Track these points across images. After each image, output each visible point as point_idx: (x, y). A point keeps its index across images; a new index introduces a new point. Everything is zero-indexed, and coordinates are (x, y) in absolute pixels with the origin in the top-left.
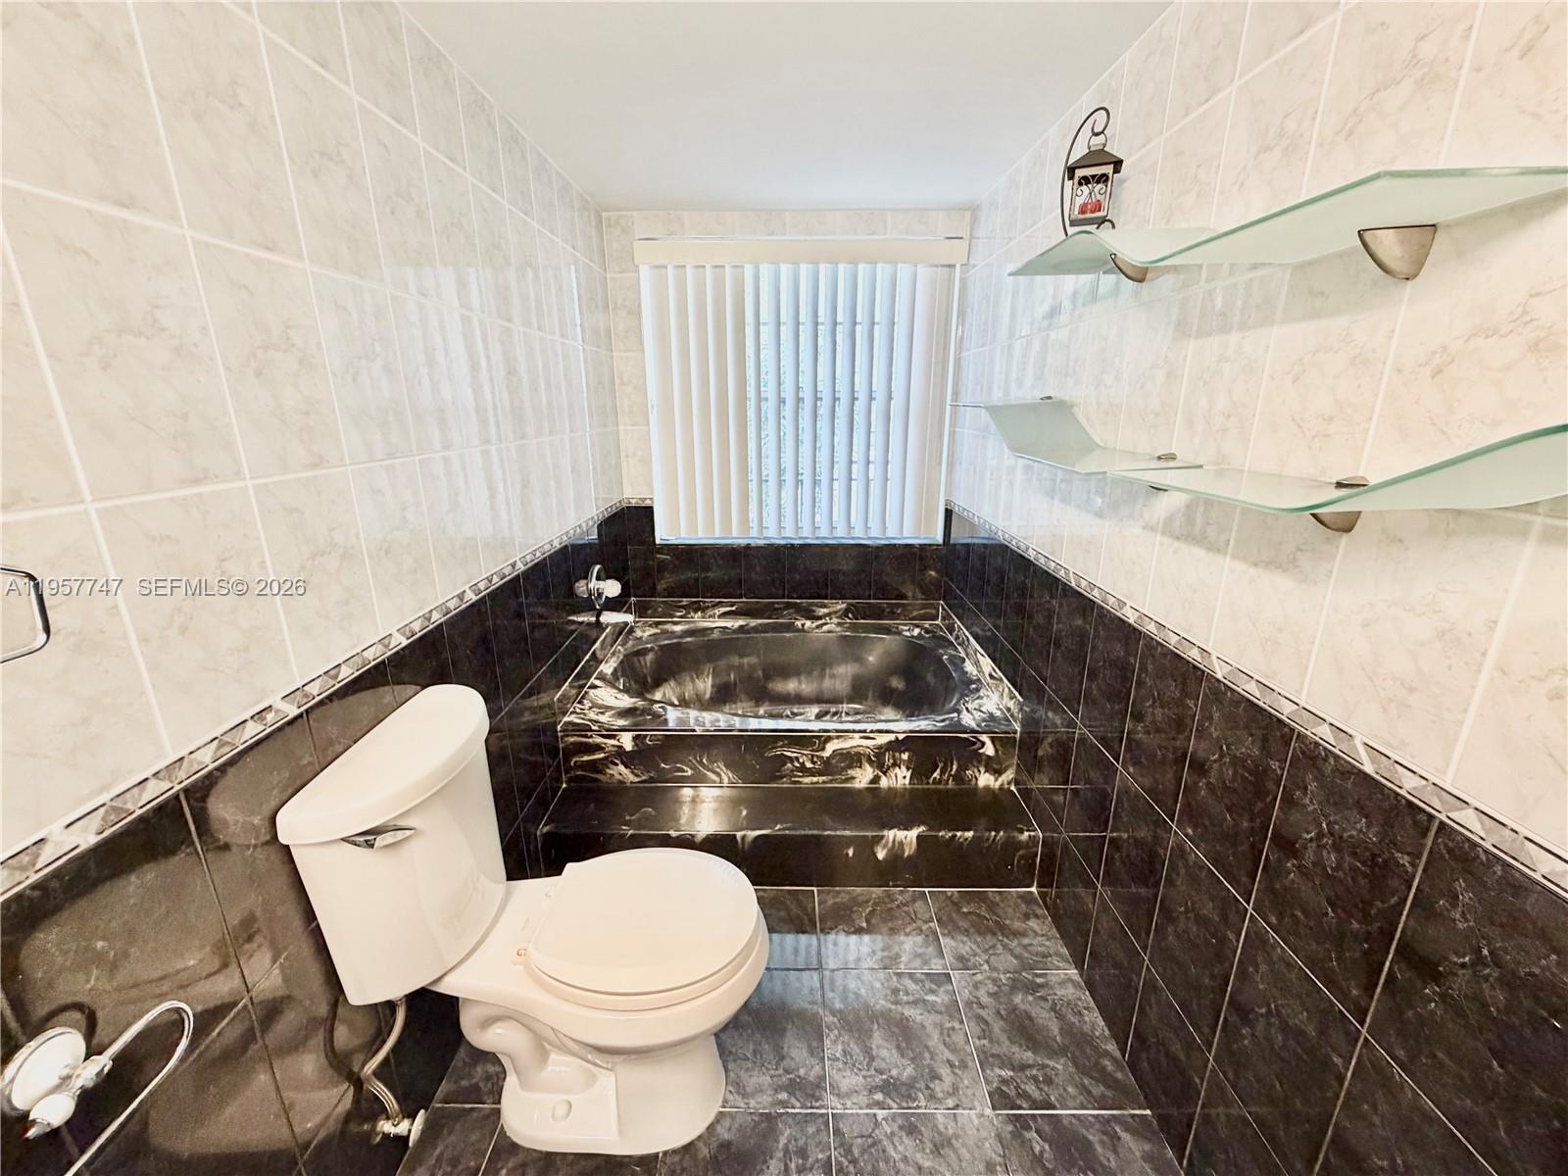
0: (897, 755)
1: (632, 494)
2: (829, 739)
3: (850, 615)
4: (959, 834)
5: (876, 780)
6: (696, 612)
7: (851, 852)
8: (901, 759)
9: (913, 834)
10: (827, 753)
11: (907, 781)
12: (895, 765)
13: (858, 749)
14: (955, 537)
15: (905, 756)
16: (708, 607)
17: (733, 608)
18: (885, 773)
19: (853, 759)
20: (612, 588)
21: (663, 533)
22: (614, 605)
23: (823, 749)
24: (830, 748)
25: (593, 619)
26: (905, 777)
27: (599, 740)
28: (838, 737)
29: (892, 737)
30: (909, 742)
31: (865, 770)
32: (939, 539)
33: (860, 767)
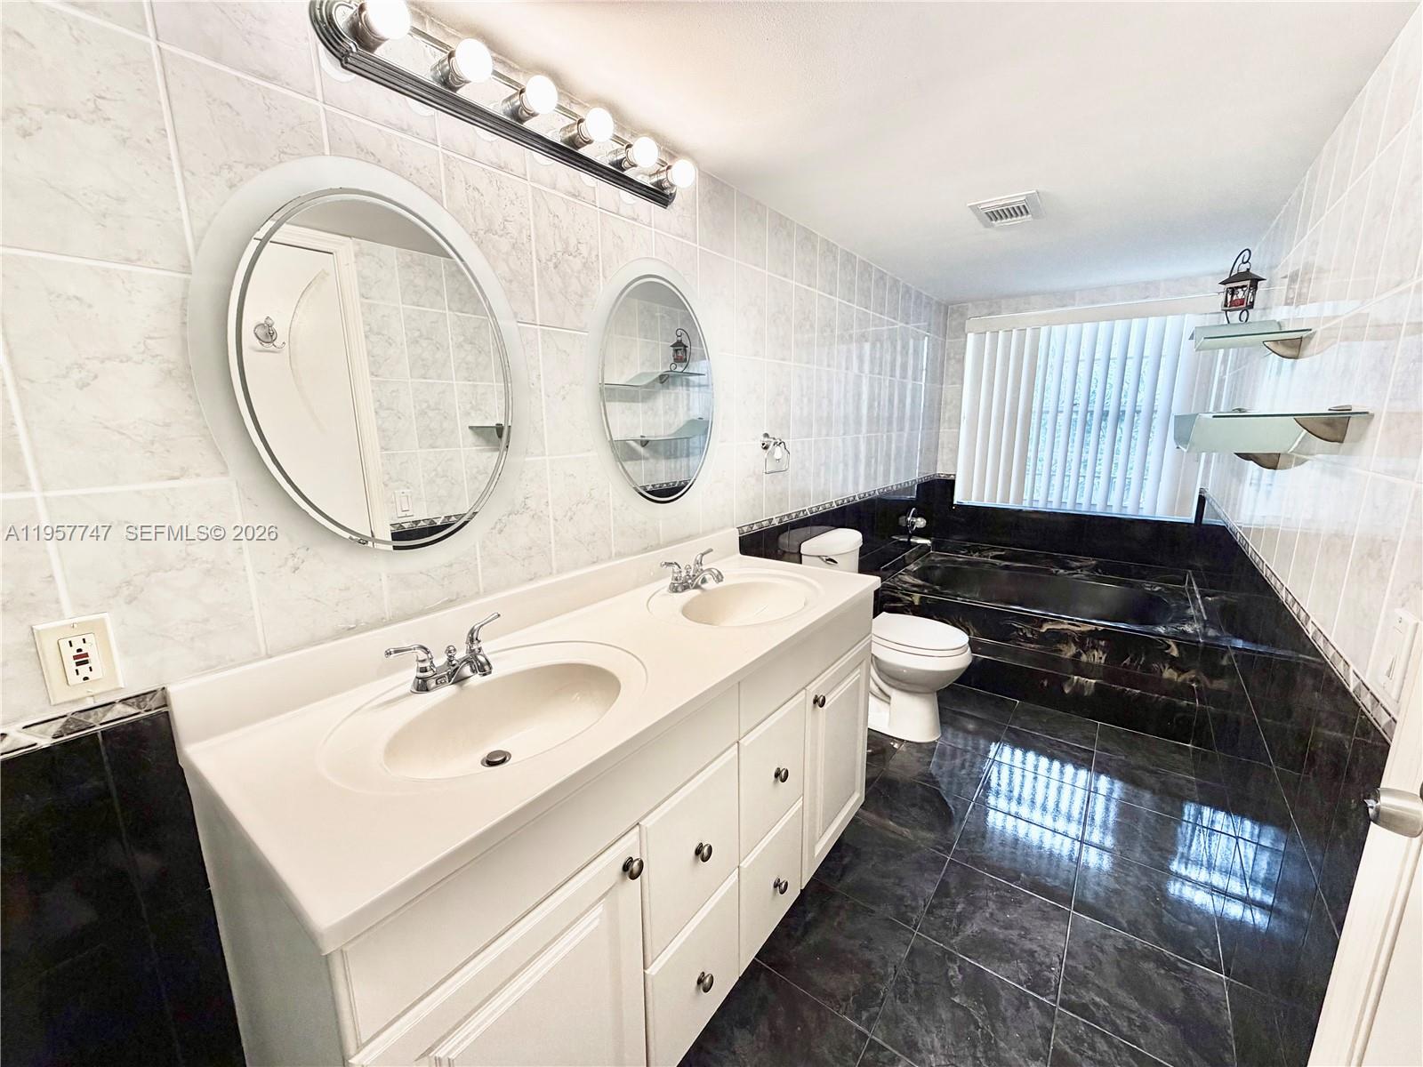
0: (1096, 641)
1: (942, 471)
2: (1046, 620)
3: (1100, 571)
4: (1128, 689)
5: (1078, 655)
6: (975, 553)
7: (1046, 683)
8: (1099, 645)
9: (1094, 681)
10: (1044, 631)
11: (1103, 661)
12: (1094, 648)
13: (1066, 631)
14: (1206, 520)
15: (1103, 643)
16: (984, 550)
17: (1003, 553)
18: (1085, 652)
19: (1062, 637)
20: (921, 523)
21: (959, 497)
22: (920, 533)
23: (1041, 627)
24: (1046, 627)
25: (906, 540)
26: (1101, 658)
27: (901, 596)
28: (1052, 621)
29: (1093, 627)
30: (1106, 634)
31: (1070, 647)
32: (1191, 518)
33: (1067, 644)
